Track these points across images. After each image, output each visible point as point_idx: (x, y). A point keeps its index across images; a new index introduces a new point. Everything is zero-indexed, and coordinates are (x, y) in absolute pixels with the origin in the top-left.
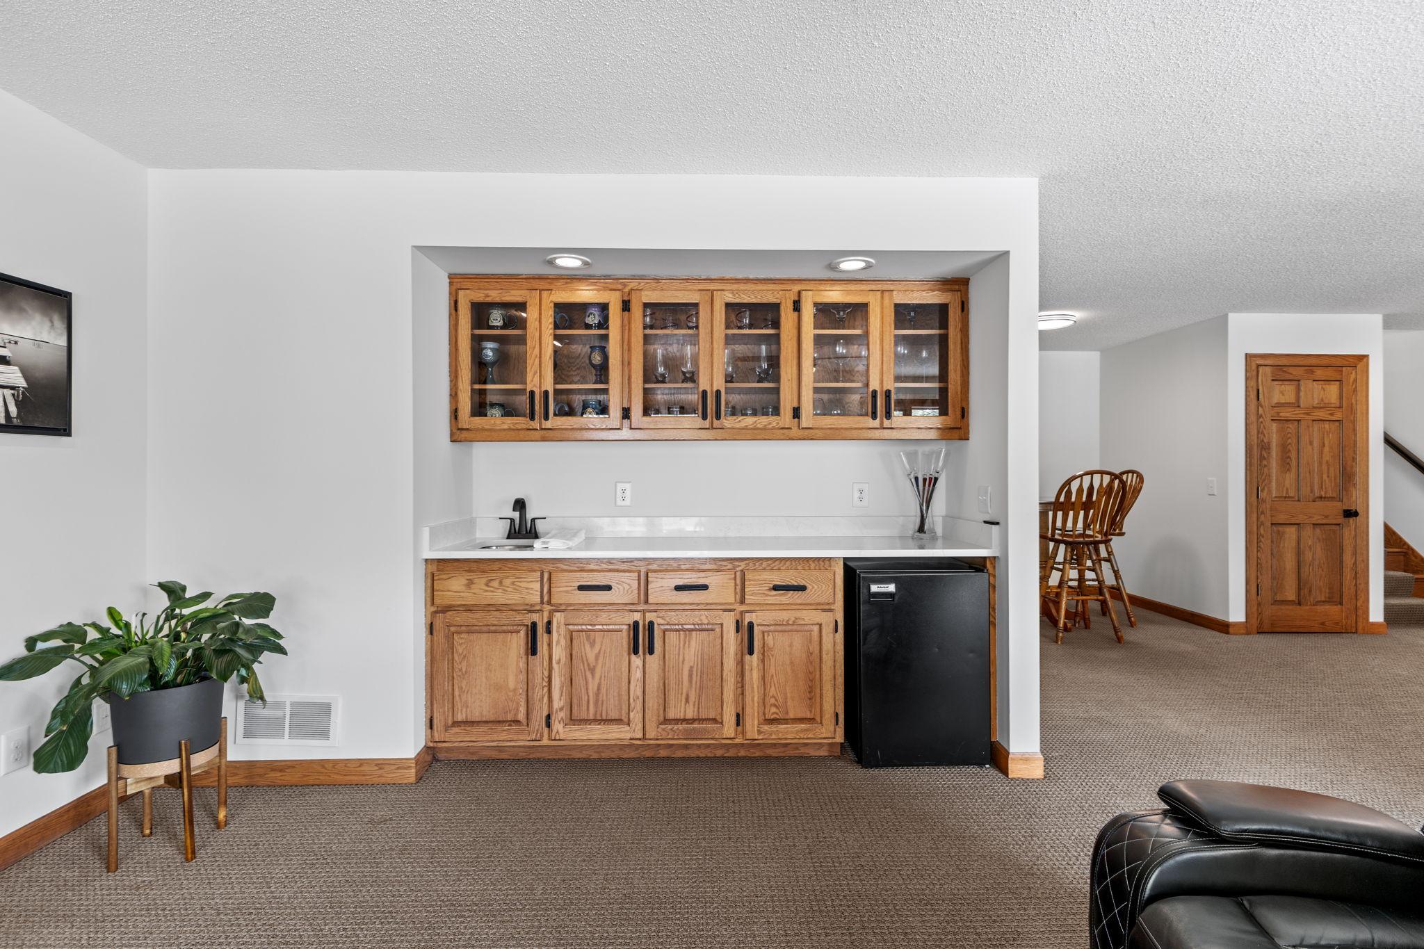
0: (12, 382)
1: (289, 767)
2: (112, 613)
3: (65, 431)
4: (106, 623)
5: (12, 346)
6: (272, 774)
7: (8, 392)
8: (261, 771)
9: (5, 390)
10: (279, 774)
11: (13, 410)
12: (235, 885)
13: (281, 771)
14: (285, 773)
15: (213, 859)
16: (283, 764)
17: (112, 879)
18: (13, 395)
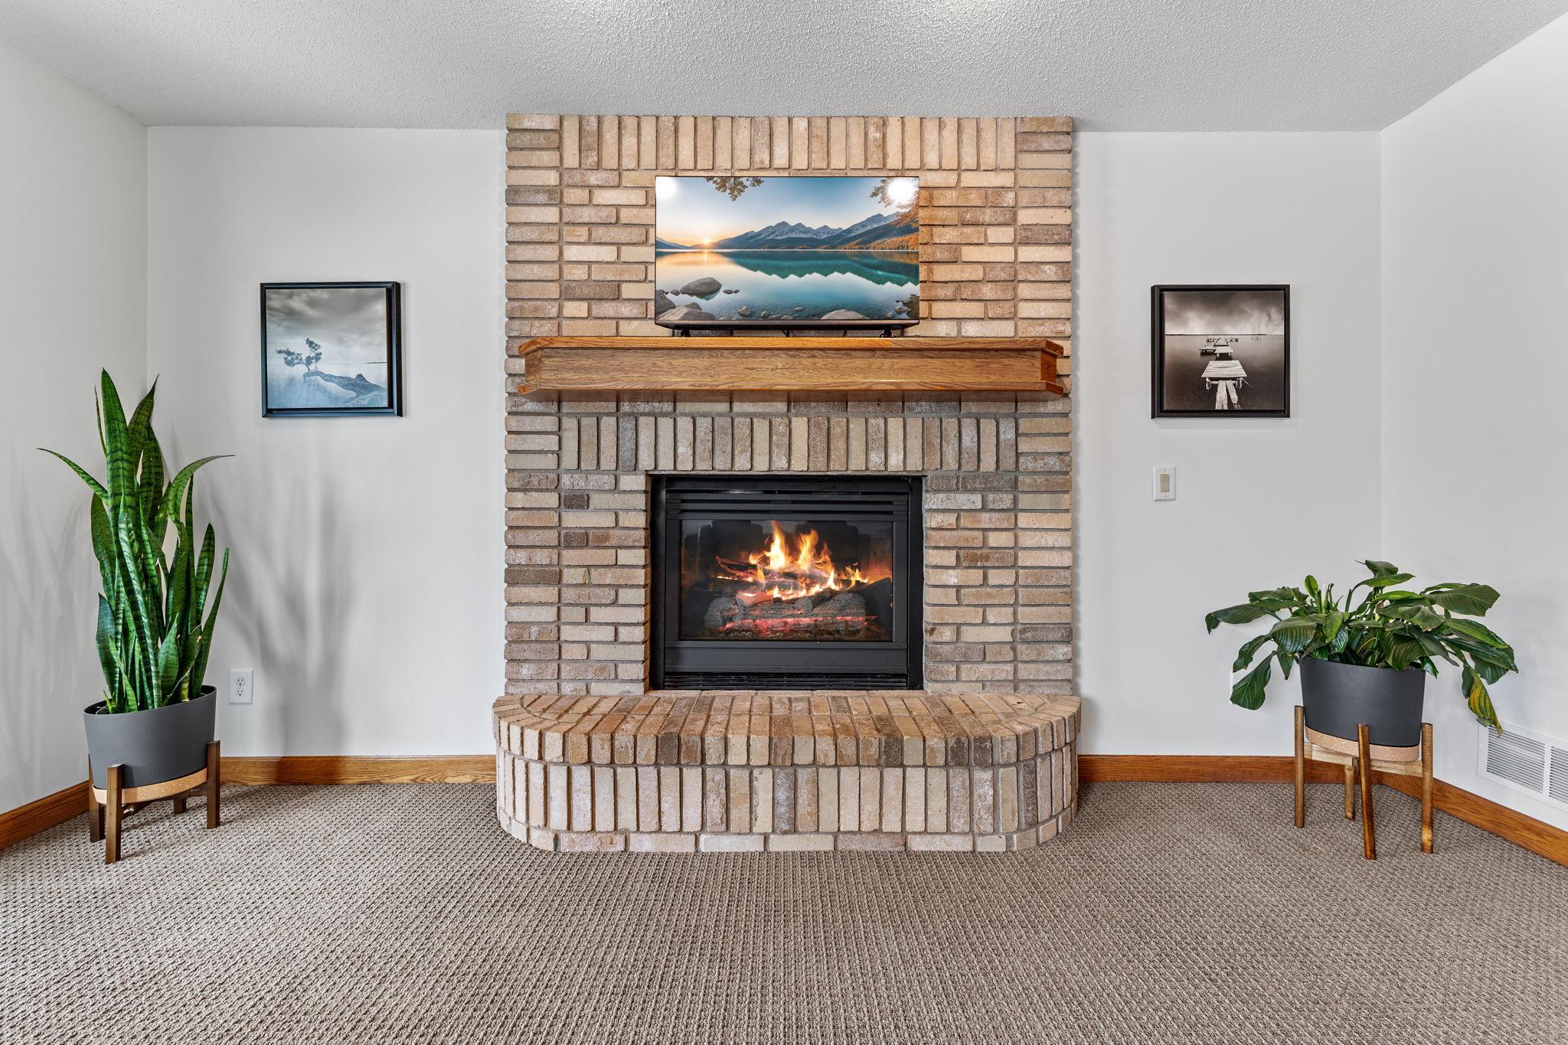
0: (1233, 375)
1: (1551, 835)
2: (1310, 581)
3: (1284, 412)
4: (1304, 590)
5: (1234, 343)
6: (1526, 834)
7: (1230, 383)
8: (1512, 824)
9: (1228, 382)
10: (1535, 838)
11: (1234, 397)
12: (1394, 904)
13: (1538, 834)
14: (1544, 841)
15: (1392, 871)
16: (1541, 826)
17: (1294, 832)
18: (1234, 385)
